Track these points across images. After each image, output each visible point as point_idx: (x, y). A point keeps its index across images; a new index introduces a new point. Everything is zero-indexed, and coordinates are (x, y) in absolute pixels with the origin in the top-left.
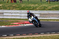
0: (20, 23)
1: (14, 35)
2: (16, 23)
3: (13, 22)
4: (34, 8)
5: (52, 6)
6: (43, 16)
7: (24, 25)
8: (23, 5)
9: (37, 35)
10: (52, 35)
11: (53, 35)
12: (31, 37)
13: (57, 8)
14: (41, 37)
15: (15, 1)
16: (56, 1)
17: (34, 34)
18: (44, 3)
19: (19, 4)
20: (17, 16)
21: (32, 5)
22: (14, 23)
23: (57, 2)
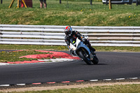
0: (42, 55)
1: (26, 84)
2: (31, 56)
3: (25, 53)
4: (74, 21)
5: (118, 15)
6: (96, 38)
7: (52, 60)
8: (48, 14)
9: (80, 83)
10: (117, 83)
11: (119, 84)
12: (67, 90)
13: (129, 19)
14: (91, 89)
15: (30, 4)
16: (128, 3)
17: (73, 81)
18: (98, 7)
19: (38, 10)
20: (34, 38)
21: (70, 14)
22: (27, 57)
23: (129, 5)
